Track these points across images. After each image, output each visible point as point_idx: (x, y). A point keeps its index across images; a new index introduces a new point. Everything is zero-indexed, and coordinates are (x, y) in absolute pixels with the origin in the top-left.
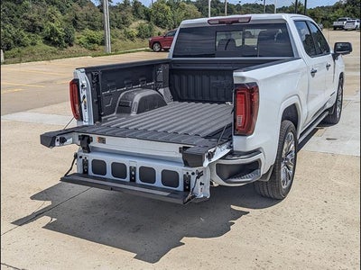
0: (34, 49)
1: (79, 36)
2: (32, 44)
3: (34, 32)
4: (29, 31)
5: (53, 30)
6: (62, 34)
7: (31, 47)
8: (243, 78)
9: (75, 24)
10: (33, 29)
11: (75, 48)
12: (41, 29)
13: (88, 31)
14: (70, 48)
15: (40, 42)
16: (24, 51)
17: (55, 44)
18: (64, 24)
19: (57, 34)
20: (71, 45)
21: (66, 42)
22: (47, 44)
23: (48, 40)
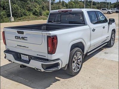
0: (30, 16)
1: (44, 13)
2: (29, 15)
3: (30, 11)
4: (28, 11)
5: (36, 10)
6: (38, 12)
7: (28, 16)
8: (50, 34)
9: (43, 8)
10: (30, 10)
11: (43, 16)
12: (32, 10)
13: (47, 11)
14: (41, 16)
15: (31, 14)
16: (26, 17)
17: (36, 15)
18: (39, 8)
19: (37, 12)
20: (41, 15)
21: (40, 14)
22: (34, 15)
23: (34, 14)
